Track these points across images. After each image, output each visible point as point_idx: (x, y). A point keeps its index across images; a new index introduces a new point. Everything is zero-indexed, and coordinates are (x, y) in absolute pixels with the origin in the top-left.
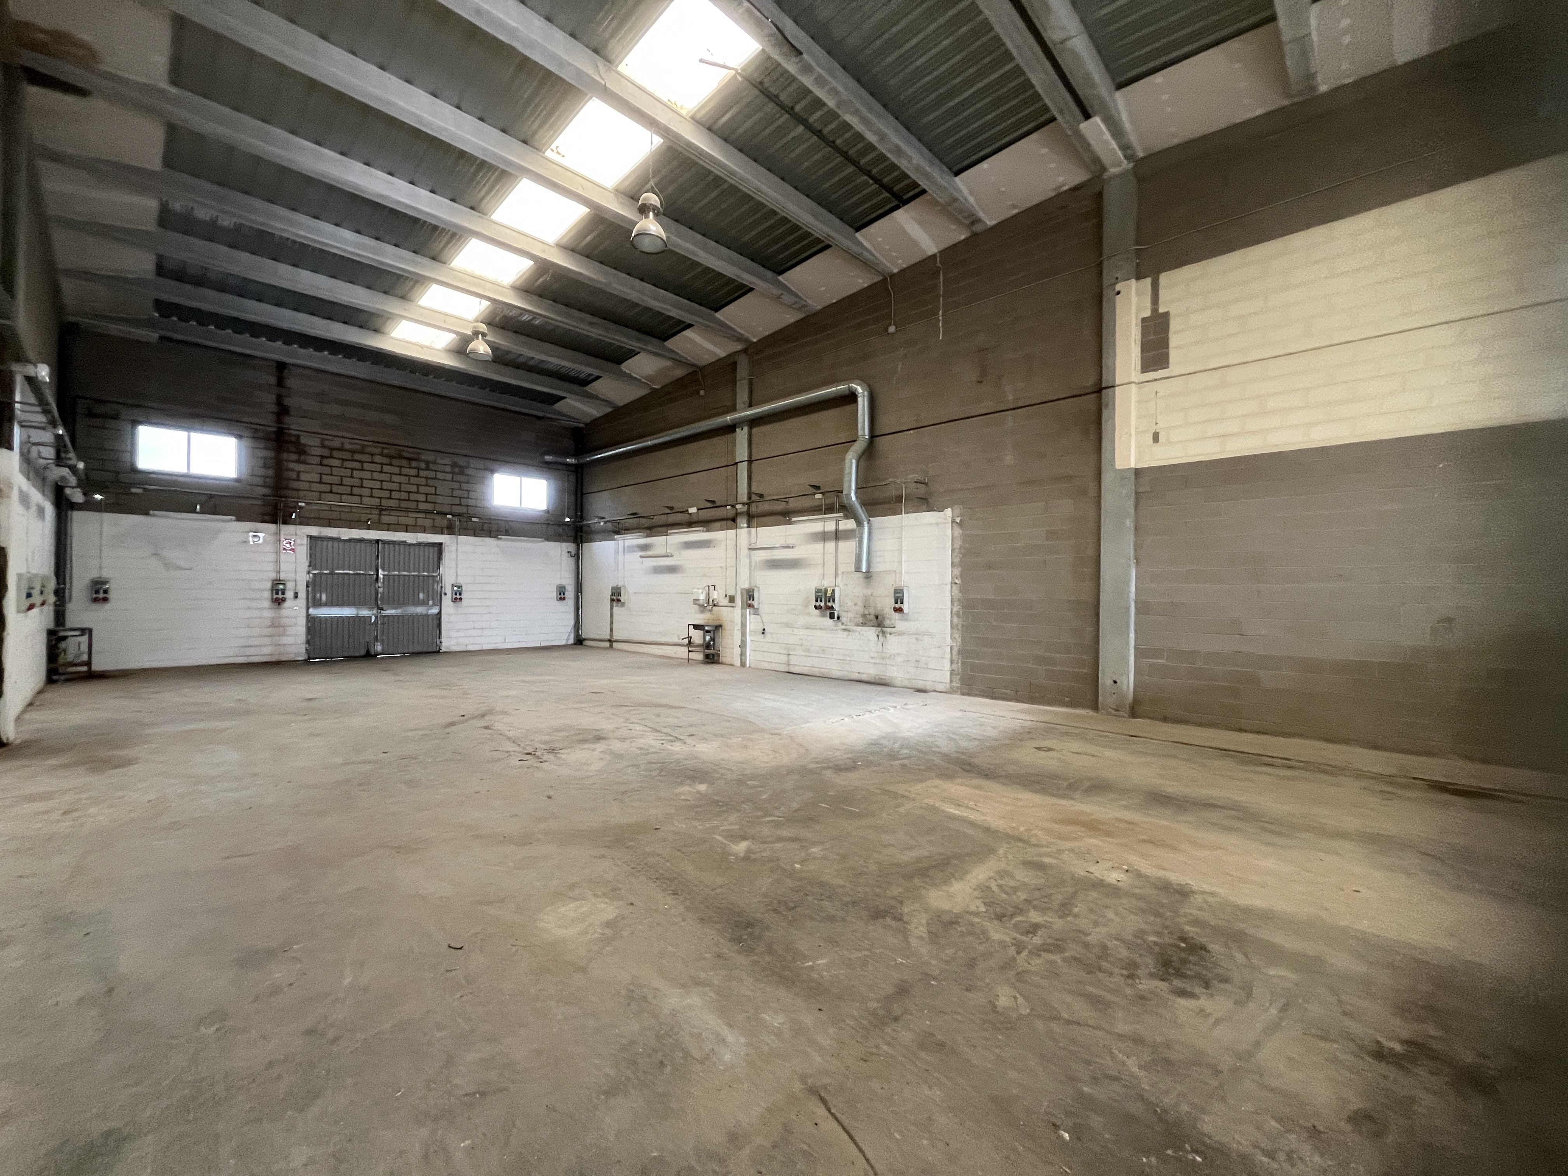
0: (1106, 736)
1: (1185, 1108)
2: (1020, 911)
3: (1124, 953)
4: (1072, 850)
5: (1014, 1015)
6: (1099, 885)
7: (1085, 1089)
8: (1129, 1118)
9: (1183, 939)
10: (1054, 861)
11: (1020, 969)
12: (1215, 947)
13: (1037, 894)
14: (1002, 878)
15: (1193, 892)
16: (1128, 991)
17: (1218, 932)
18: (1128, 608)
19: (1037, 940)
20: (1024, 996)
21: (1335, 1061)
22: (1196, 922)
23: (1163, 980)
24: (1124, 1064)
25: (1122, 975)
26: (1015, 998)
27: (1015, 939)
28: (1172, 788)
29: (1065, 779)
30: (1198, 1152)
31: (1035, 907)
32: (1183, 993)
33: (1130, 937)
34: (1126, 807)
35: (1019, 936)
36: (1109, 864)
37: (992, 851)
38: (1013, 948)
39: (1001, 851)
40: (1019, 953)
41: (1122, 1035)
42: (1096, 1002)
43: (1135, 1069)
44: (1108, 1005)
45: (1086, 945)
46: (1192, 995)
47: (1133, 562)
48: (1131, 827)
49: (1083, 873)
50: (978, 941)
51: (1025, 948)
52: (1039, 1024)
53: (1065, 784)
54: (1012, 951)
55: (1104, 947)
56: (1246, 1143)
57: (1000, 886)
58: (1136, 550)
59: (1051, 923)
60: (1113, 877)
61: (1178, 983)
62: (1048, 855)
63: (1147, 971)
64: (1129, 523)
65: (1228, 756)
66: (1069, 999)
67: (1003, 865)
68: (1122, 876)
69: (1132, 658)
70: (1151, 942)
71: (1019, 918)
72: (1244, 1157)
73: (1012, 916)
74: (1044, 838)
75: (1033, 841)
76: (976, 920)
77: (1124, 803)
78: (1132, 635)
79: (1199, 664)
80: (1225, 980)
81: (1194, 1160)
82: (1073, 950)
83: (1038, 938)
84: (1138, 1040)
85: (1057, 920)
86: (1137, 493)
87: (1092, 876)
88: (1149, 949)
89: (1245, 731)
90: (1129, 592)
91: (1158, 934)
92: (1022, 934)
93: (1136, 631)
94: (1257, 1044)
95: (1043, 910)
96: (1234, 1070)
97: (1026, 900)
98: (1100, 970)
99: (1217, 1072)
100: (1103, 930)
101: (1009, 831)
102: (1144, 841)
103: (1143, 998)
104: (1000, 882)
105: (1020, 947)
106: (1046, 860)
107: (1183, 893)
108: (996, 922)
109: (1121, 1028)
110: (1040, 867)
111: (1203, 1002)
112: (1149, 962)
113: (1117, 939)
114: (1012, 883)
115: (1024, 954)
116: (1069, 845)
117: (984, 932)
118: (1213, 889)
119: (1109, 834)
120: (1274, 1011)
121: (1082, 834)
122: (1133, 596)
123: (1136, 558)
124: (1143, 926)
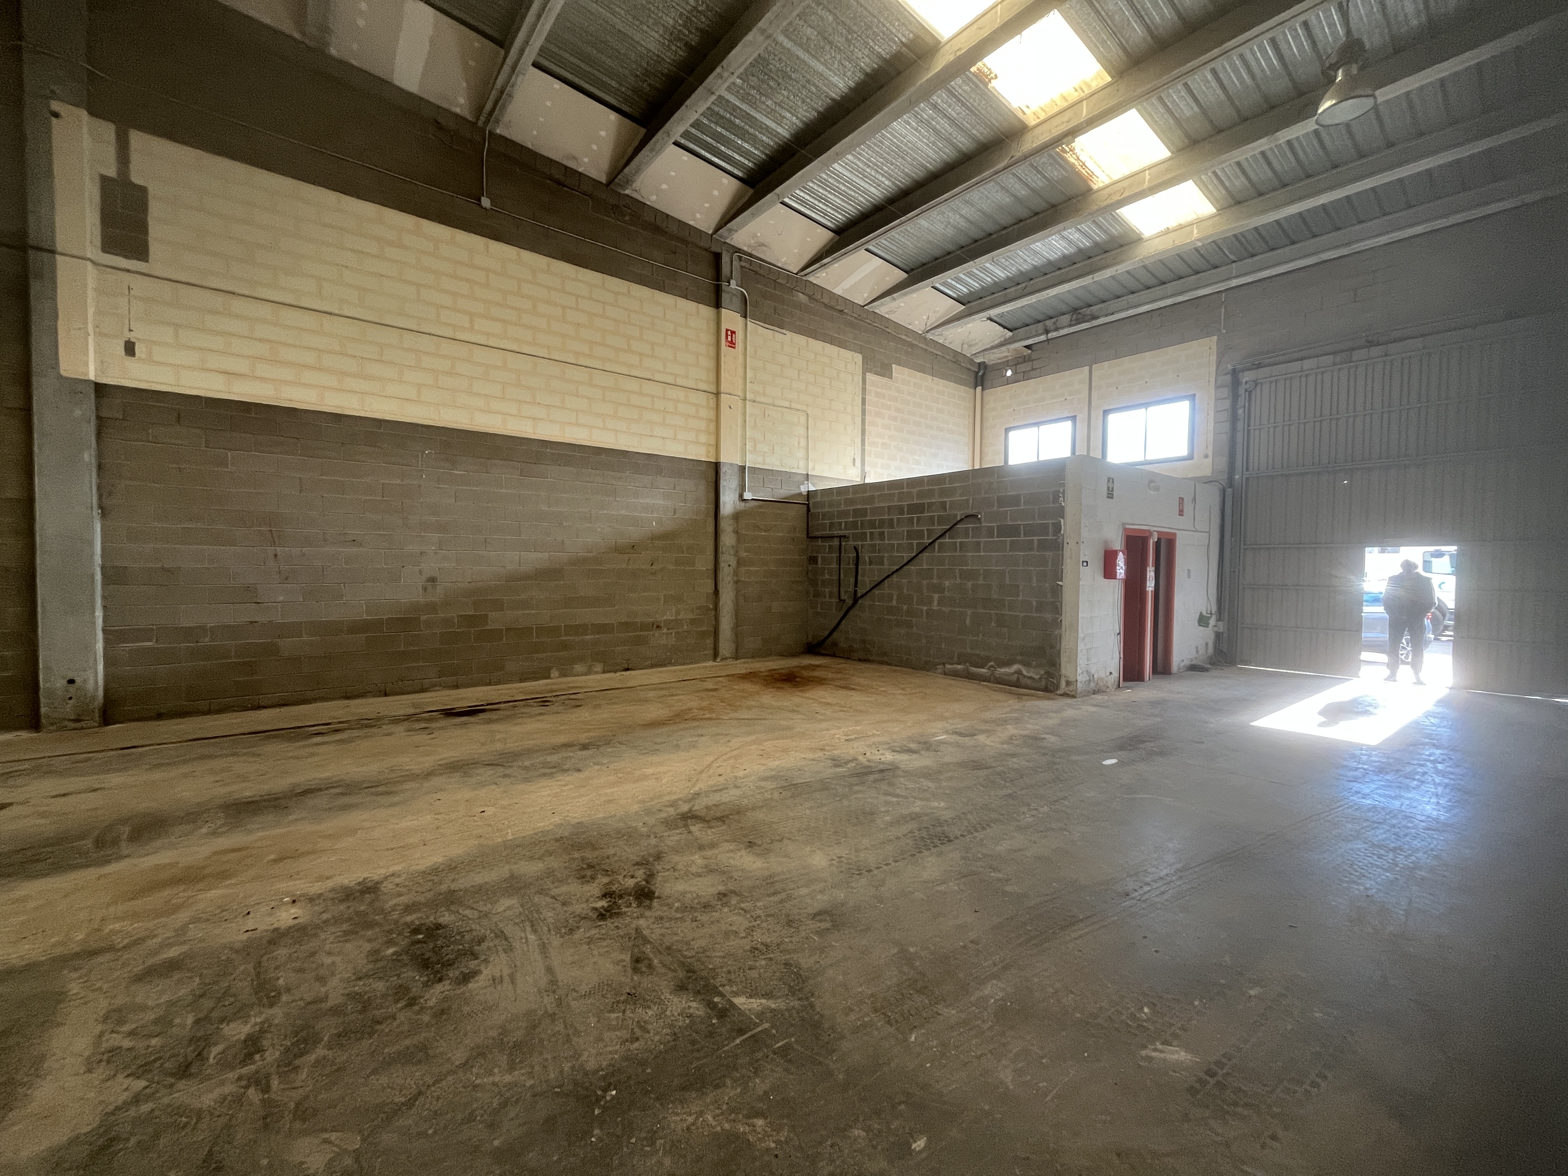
0: (89, 759)
1: (567, 1066)
2: (207, 1041)
3: (380, 986)
4: (196, 920)
5: (348, 1161)
6: (277, 937)
7: (496, 1143)
8: (550, 1122)
9: (416, 931)
10: (185, 948)
11: (292, 1105)
12: (446, 918)
13: (208, 1003)
14: (121, 1022)
15: (377, 883)
16: (426, 1018)
17: (434, 904)
18: (92, 576)
19: (272, 1055)
20: (334, 1129)
21: (590, 941)
22: (409, 908)
23: (440, 980)
24: (494, 1084)
25: (402, 1009)
26: (326, 1141)
27: (240, 1079)
28: (248, 791)
29: (82, 836)
30: (606, 1090)
31: (222, 1020)
32: (466, 978)
33: (371, 966)
34: (214, 833)
35: (245, 1070)
36: (264, 909)
37: (60, 997)
38: (251, 1091)
39: (74, 988)
40: (267, 1089)
41: (467, 1062)
42: (407, 1058)
43: (508, 1078)
44: (423, 1048)
45: (336, 1011)
46: (474, 973)
47: (96, 512)
48: (244, 853)
49: (245, 937)
50: (188, 1130)
51: (268, 1077)
52: (388, 1138)
53: (88, 843)
54: (253, 1095)
55: (353, 997)
56: (618, 1047)
57: (132, 1034)
58: (100, 496)
59: (267, 1020)
60: (286, 917)
61: (453, 973)
62: (166, 945)
63: (420, 985)
64: (89, 456)
65: (268, 737)
66: (384, 1080)
67: (103, 1004)
68: (294, 911)
69: (100, 646)
70: (393, 954)
71: (215, 1051)
72: (625, 1058)
73: (201, 1056)
74: (137, 928)
75: (120, 941)
76: (145, 1108)
77: (204, 830)
78: (99, 614)
79: (206, 641)
80: (481, 940)
81: (613, 1097)
82: (328, 1028)
83: (271, 1050)
84: (480, 1053)
85: (271, 1012)
86: (99, 418)
87: (257, 934)
88: (396, 960)
89: (265, 707)
90: (92, 555)
91: (390, 943)
92: (243, 1063)
93: (105, 608)
94: (549, 970)
95: (240, 1013)
96: (559, 1002)
97: (197, 1022)
98: (379, 1023)
99: (553, 1017)
100: (334, 982)
101: (58, 951)
102: (275, 861)
103: (443, 1012)
104: (126, 1028)
105: (261, 1082)
106: (173, 953)
107: (370, 889)
108: (182, 1084)
109: (459, 1056)
110: (172, 966)
111: (487, 972)
112: (412, 975)
113: (360, 979)
114: (151, 1016)
115: (275, 1083)
116: (183, 916)
117: (180, 1110)
118: (391, 870)
119: (223, 876)
120: (532, 937)
121: (190, 893)
122: (98, 559)
123: (101, 507)
124: (367, 947)
